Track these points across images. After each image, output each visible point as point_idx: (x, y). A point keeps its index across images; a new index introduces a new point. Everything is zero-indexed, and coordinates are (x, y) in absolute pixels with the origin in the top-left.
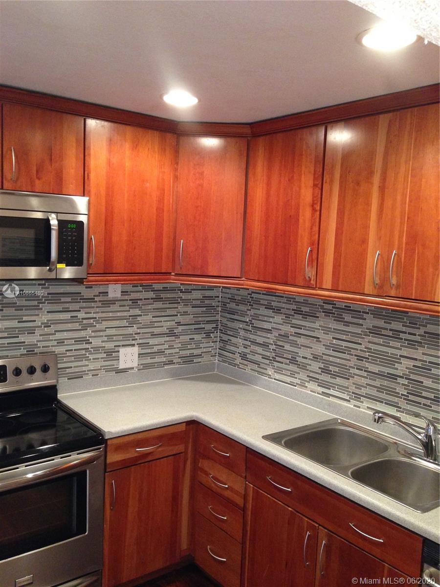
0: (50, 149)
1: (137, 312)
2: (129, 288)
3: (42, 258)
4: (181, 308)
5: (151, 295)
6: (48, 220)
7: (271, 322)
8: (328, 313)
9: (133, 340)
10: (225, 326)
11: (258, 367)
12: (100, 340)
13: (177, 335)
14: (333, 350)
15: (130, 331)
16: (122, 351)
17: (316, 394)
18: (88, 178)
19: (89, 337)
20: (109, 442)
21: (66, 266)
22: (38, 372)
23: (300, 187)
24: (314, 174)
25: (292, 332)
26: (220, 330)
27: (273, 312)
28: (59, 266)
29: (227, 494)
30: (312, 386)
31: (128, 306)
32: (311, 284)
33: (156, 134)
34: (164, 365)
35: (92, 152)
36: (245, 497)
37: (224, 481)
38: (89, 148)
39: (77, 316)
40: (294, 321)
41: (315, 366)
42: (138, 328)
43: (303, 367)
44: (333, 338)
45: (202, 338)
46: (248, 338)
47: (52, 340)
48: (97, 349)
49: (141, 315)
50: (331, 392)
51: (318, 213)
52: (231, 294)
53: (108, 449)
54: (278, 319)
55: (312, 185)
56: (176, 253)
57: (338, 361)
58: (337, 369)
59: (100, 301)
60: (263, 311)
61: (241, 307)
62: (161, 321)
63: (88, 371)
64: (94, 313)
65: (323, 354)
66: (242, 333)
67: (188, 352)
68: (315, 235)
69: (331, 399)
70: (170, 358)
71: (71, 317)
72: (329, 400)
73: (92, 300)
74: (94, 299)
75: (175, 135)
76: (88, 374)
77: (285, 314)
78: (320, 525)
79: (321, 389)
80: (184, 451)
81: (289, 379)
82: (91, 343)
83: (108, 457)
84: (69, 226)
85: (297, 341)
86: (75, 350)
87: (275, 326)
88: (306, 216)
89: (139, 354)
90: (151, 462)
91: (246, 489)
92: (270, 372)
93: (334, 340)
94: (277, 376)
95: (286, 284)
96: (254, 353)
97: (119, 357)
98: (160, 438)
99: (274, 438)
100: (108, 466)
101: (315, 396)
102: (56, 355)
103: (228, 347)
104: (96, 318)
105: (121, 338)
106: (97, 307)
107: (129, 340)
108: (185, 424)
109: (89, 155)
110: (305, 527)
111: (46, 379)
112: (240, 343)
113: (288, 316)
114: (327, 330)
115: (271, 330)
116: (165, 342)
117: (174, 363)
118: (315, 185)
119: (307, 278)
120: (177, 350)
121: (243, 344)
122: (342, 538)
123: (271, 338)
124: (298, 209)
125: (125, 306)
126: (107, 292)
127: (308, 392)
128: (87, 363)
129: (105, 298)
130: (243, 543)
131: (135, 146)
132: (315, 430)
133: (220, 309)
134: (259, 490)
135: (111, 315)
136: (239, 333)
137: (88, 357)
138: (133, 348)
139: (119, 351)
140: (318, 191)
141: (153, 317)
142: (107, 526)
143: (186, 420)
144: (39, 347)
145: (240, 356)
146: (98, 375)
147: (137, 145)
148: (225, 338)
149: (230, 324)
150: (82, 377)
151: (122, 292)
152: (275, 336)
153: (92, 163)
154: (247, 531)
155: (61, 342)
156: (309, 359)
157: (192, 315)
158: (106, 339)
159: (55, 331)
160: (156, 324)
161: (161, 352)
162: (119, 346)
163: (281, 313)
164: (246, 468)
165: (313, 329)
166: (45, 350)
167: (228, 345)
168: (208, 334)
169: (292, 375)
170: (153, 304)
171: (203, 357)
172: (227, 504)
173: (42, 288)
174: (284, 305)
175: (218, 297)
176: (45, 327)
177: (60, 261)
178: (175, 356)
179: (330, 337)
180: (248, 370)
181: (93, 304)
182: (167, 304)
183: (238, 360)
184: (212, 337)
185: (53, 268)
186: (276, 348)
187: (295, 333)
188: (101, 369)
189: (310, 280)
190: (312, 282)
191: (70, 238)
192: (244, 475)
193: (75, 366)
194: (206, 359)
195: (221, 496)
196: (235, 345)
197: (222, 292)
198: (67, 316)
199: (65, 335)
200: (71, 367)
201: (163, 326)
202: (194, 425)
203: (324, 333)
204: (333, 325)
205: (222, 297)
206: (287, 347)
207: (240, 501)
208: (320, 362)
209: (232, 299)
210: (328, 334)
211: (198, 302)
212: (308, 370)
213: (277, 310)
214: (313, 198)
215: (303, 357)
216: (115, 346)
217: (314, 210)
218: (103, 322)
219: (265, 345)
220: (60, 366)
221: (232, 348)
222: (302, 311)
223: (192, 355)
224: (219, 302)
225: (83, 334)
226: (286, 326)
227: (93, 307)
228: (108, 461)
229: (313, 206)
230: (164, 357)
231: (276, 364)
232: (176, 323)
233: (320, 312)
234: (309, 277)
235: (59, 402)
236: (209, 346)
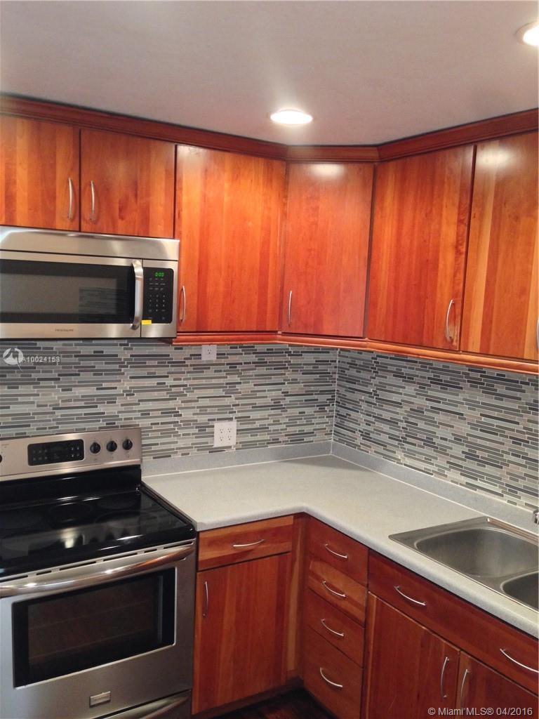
0: (136, 184)
1: (236, 379)
2: (226, 349)
3: (124, 314)
4: (289, 375)
5: (253, 358)
6: (131, 268)
7: (401, 394)
8: (474, 383)
9: (230, 413)
10: (343, 397)
11: (384, 449)
12: (191, 412)
13: (284, 408)
14: (481, 430)
15: (227, 401)
16: (218, 425)
17: (459, 486)
18: (179, 216)
19: (179, 408)
20: (201, 535)
21: (153, 322)
22: (120, 448)
23: (440, 223)
24: (459, 208)
25: (427, 406)
26: (337, 402)
27: (403, 381)
28: (145, 322)
29: (345, 605)
30: (454, 474)
31: (225, 371)
32: (453, 346)
33: (261, 161)
34: (268, 443)
35: (184, 185)
36: (367, 610)
37: (341, 589)
38: (181, 181)
39: (164, 383)
40: (430, 393)
41: (458, 450)
42: (236, 399)
43: (443, 451)
44: (482, 415)
45: (315, 412)
46: (373, 413)
47: (135, 411)
48: (187, 423)
49: (240, 383)
50: (479, 483)
51: (463, 256)
52: (351, 358)
53: (201, 543)
54: (410, 389)
55: (456, 221)
56: (284, 308)
57: (488, 444)
58: (486, 455)
59: (191, 365)
60: (390, 379)
61: (363, 375)
62: (265, 391)
63: (177, 449)
64: (184, 379)
65: (468, 434)
66: (364, 406)
67: (297, 429)
68: (459, 284)
69: (478, 492)
70: (275, 436)
71: (158, 384)
72: (476, 494)
73: (181, 364)
74: (185, 362)
75: (285, 163)
76: (176, 452)
77: (418, 383)
78: (462, 650)
79: (464, 480)
80: (290, 549)
81: (423, 466)
82: (181, 415)
83: (200, 554)
84: (157, 274)
85: (434, 418)
86: (162, 423)
87: (406, 398)
88: (447, 260)
89: (238, 430)
90: (251, 562)
91: (368, 601)
92: (399, 455)
93: (483, 418)
94: (408, 461)
95: (421, 346)
96: (380, 432)
97: (213, 433)
98: (262, 533)
99: (405, 539)
100: (200, 565)
101: (457, 488)
102: (140, 428)
103: (346, 423)
104: (186, 385)
105: (216, 410)
106: (188, 372)
107: (226, 413)
108: (292, 517)
109: (181, 189)
110: (443, 651)
111: (128, 457)
112: (361, 419)
113: (422, 386)
114: (473, 405)
115: (401, 404)
116: (269, 415)
117: (280, 442)
118: (460, 221)
119: (448, 338)
120: (284, 426)
121: (365, 420)
122: (491, 667)
123: (401, 413)
124: (437, 252)
125: (221, 371)
126: (200, 355)
127: (447, 482)
128: (175, 439)
129: (197, 362)
130: (365, 667)
131: (236, 177)
132: (456, 531)
133: (337, 376)
134: (385, 603)
135: (204, 382)
136: (361, 406)
137: (177, 432)
138: (231, 422)
139: (213, 426)
140: (464, 228)
141: (255, 385)
142: (198, 636)
143: (293, 513)
144: (121, 419)
145: (361, 435)
146: (188, 454)
147: (237, 176)
148: (343, 412)
149: (349, 395)
150: (170, 456)
151: (218, 354)
152: (406, 411)
153: (184, 198)
154: (369, 652)
155: (145, 414)
156: (450, 441)
157: (303, 383)
158: (198, 411)
159: (139, 401)
160: (259, 394)
161: (264, 429)
162: (214, 420)
163: (414, 383)
164: (368, 575)
165: (455, 404)
166: (128, 422)
167: (348, 421)
168: (322, 407)
169: (428, 460)
170: (255, 369)
171: (315, 435)
172: (345, 617)
173: (125, 349)
174: (418, 373)
175: (335, 361)
176: (127, 395)
177: (145, 317)
178: (281, 433)
179: (477, 413)
180: (371, 453)
181: (183, 369)
182: (271, 369)
183: (359, 440)
184: (326, 411)
185: (137, 324)
186: (407, 426)
187: (432, 407)
188: (192, 447)
189: (452, 341)
190: (455, 343)
191: (157, 289)
192: (366, 583)
193: (162, 443)
194: (319, 437)
195: (337, 606)
196: (355, 421)
197: (339, 356)
198: (154, 382)
199: (150, 405)
200: (157, 444)
201: (266, 397)
202: (304, 520)
203: (469, 408)
204: (481, 398)
205: (339, 362)
206: (421, 425)
207: (360, 614)
208: (463, 445)
209: (352, 365)
210: (474, 410)
211: (310, 368)
212: (448, 455)
213: (408, 378)
214: (457, 238)
215: (442, 438)
216: (209, 420)
217: (458, 252)
218: (195, 390)
219: (393, 422)
220: (144, 442)
221: (351, 425)
222: (441, 380)
223: (302, 433)
224: (336, 367)
225: (171, 404)
226: (419, 398)
227: (184, 373)
228: (200, 558)
229: (457, 248)
230: (268, 434)
231: (407, 446)
232: (283, 393)
233: (465, 381)
234: (450, 337)
235: (143, 485)
236: (324, 422)
